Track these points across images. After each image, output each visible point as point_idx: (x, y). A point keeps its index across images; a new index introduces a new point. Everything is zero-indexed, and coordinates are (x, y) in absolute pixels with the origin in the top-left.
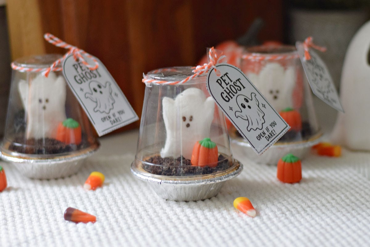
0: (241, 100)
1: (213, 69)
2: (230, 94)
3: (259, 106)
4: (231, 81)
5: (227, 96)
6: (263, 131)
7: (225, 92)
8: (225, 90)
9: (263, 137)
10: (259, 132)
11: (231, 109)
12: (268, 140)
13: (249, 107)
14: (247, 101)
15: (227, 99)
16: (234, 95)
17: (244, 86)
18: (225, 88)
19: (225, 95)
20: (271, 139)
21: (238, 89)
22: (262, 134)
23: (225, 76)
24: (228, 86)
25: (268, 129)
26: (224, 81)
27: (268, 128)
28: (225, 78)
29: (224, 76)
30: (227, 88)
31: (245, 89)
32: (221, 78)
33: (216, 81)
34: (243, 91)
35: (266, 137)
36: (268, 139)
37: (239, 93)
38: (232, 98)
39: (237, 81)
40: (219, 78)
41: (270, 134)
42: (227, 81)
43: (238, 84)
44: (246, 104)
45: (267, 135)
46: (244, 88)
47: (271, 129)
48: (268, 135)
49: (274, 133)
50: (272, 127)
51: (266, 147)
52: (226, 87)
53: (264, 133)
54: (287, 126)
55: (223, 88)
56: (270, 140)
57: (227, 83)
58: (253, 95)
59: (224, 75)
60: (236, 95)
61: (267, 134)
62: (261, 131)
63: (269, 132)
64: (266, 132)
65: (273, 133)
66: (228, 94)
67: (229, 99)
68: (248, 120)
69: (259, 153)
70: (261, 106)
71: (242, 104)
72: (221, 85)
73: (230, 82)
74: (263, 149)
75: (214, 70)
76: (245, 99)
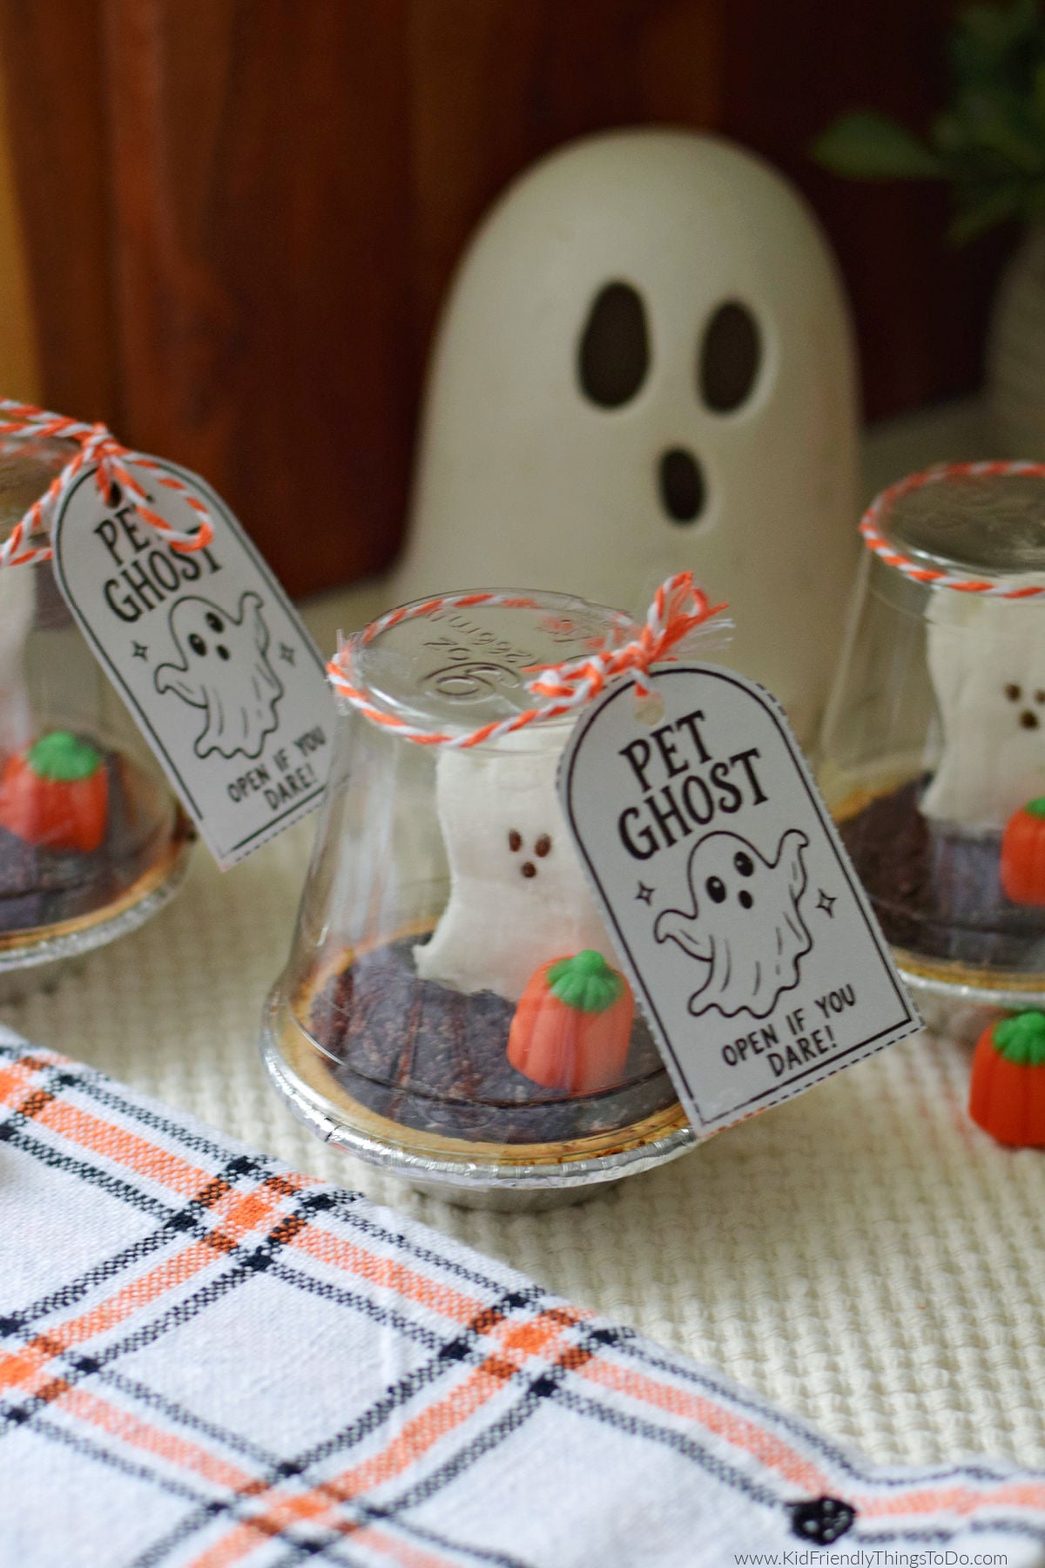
0: (716, 862)
1: (632, 683)
2: (672, 821)
3: (796, 902)
4: (705, 758)
5: (647, 832)
6: (770, 1026)
7: (645, 809)
8: (650, 800)
9: (758, 1051)
10: (742, 1027)
11: (645, 894)
12: (778, 1073)
13: (747, 900)
14: (747, 868)
15: (643, 845)
16: (687, 831)
17: (765, 791)
18: (656, 790)
19: (639, 823)
20: (799, 1069)
21: (722, 800)
22: (758, 1037)
23: (685, 727)
24: (676, 783)
25: (799, 1020)
26: (667, 752)
27: (800, 1015)
28: (681, 740)
29: (674, 727)
30: (666, 789)
31: (762, 804)
32: (658, 735)
33: (624, 745)
34: (746, 817)
35: (771, 1056)
36: (778, 1067)
37: (721, 820)
38: (671, 841)
39: (734, 759)
40: (644, 732)
41: (800, 1041)
42: (685, 751)
43: (737, 776)
44: (735, 883)
45: (780, 1047)
46: (760, 798)
47: (815, 1020)
48: (789, 1050)
49: (826, 1043)
50: (827, 1015)
51: (754, 1100)
52: (663, 785)
53: (771, 1036)
54: (909, 1019)
55: (646, 787)
56: (788, 1074)
57: (678, 764)
58: (793, 841)
59: (680, 722)
60: (701, 830)
61: (788, 1041)
62: (759, 1025)
63: (801, 1035)
64: (783, 1029)
65: (818, 1041)
66: (662, 820)
67: (655, 847)
68: (712, 960)
69: (704, 1123)
70: (810, 900)
71: (711, 881)
72: (639, 769)
73: (693, 756)
74: (737, 1108)
75: (633, 689)
76: (740, 856)
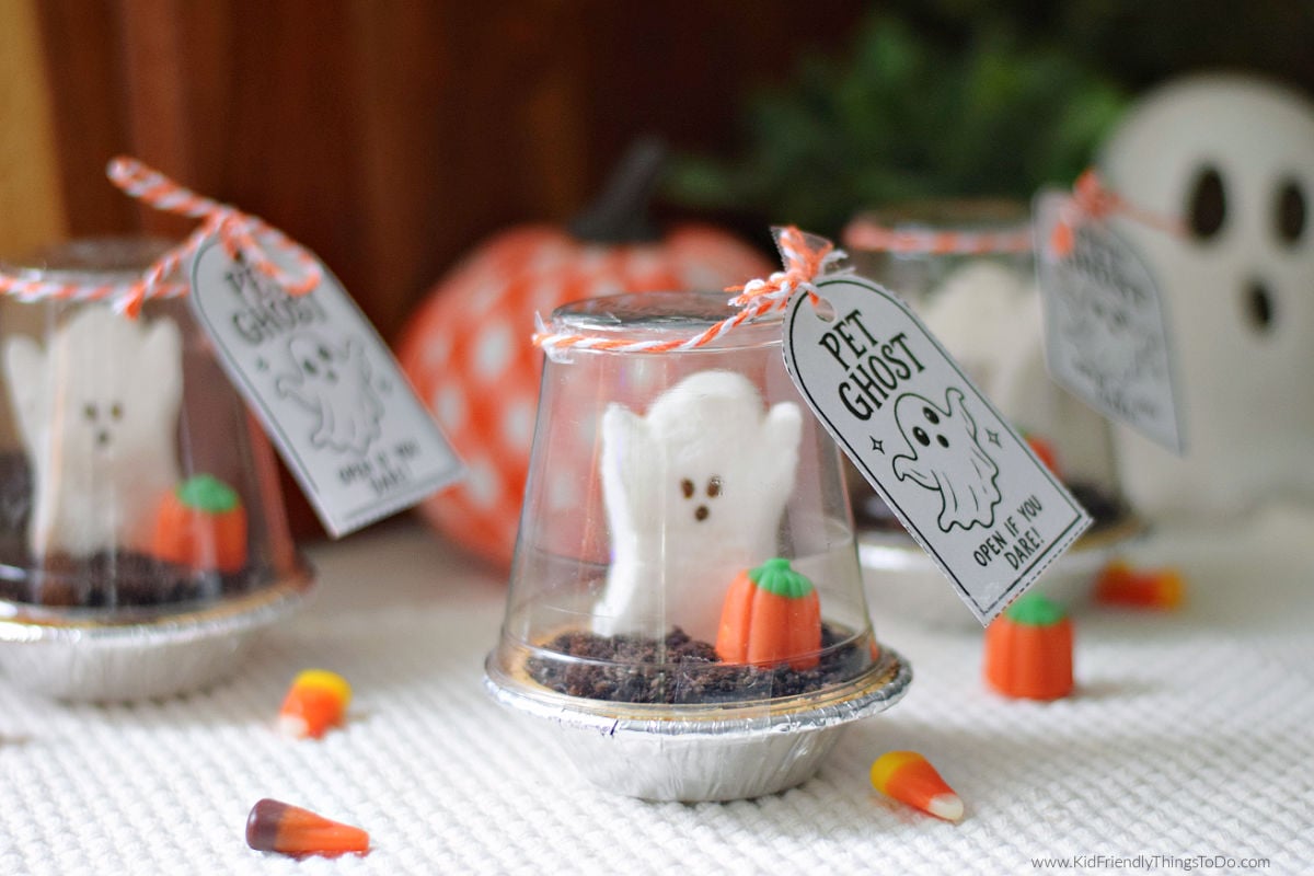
0: (913, 416)
1: (806, 294)
2: (872, 390)
3: (975, 439)
4: (874, 342)
5: (860, 400)
6: (997, 533)
7: (851, 383)
8: (853, 376)
9: (997, 553)
10: (980, 536)
11: (878, 445)
12: (1017, 567)
13: (943, 441)
14: (934, 419)
15: (862, 410)
16: (886, 396)
17: (923, 364)
18: (853, 369)
19: (853, 393)
20: (1027, 562)
21: (898, 371)
22: (993, 542)
23: (852, 321)
24: (864, 361)
25: (1013, 526)
26: (849, 340)
27: (1012, 521)
28: (851, 329)
29: (845, 322)
30: (860, 367)
31: (924, 372)
32: (837, 328)
33: (820, 339)
34: (917, 383)
35: (1006, 555)
36: (1015, 563)
37: (903, 386)
38: (879, 405)
39: (892, 341)
40: (829, 327)
41: (1020, 541)
42: (860, 341)
43: (898, 353)
44: (932, 431)
45: (1009, 548)
46: (921, 368)
47: (1023, 525)
48: (1017, 549)
49: (1037, 541)
50: (1029, 520)
51: (1009, 590)
52: (856, 365)
53: (1000, 540)
54: (1079, 517)
55: (847, 367)
56: (1023, 567)
57: (860, 349)
58: (954, 396)
59: (848, 318)
60: (893, 394)
61: (1012, 542)
62: (989, 533)
63: (1018, 537)
64: (1006, 535)
65: (1032, 540)
66: (865, 389)
67: (870, 410)
68: (940, 489)
69: (984, 613)
70: (983, 438)
71: (916, 430)
72: (836, 354)
73: (868, 344)
74: (1000, 598)
75: (808, 300)
76: (927, 410)
